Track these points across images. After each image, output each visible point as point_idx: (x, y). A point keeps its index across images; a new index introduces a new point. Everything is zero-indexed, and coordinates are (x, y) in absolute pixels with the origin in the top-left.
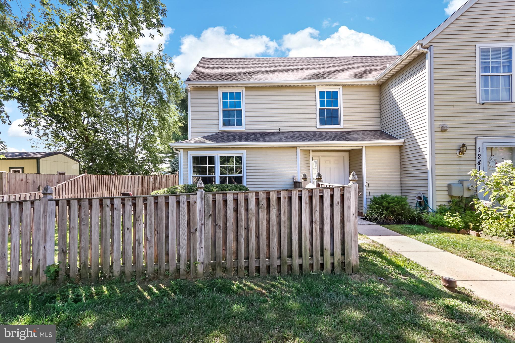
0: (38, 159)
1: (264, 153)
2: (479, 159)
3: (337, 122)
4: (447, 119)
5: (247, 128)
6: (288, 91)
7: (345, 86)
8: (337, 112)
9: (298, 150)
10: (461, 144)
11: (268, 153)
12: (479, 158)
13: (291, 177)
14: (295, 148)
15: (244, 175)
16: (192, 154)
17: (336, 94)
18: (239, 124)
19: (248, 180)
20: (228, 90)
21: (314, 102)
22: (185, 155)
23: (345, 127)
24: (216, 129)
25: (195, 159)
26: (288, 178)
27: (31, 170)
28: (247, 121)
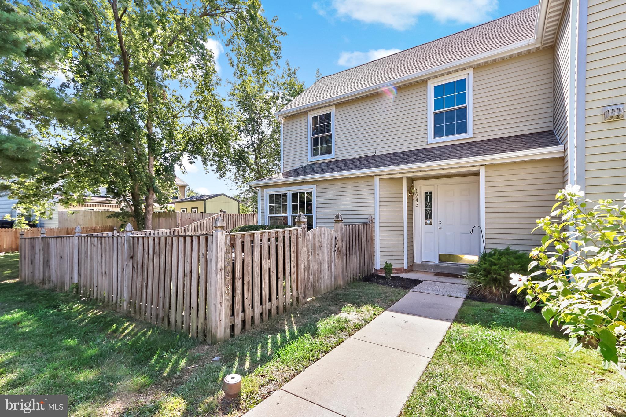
0: (204, 200)
1: (335, 186)
3: (463, 129)
4: (622, 92)
5: (337, 156)
7: (477, 68)
9: (377, 179)
11: (340, 186)
13: (367, 217)
14: (373, 177)
15: (314, 214)
16: (269, 192)
17: (462, 84)
18: (329, 151)
19: (318, 221)
20: (318, 113)
21: (425, 104)
22: (262, 193)
23: (476, 136)
24: (305, 160)
25: (271, 197)
26: (362, 219)
27: (201, 210)
28: (337, 146)
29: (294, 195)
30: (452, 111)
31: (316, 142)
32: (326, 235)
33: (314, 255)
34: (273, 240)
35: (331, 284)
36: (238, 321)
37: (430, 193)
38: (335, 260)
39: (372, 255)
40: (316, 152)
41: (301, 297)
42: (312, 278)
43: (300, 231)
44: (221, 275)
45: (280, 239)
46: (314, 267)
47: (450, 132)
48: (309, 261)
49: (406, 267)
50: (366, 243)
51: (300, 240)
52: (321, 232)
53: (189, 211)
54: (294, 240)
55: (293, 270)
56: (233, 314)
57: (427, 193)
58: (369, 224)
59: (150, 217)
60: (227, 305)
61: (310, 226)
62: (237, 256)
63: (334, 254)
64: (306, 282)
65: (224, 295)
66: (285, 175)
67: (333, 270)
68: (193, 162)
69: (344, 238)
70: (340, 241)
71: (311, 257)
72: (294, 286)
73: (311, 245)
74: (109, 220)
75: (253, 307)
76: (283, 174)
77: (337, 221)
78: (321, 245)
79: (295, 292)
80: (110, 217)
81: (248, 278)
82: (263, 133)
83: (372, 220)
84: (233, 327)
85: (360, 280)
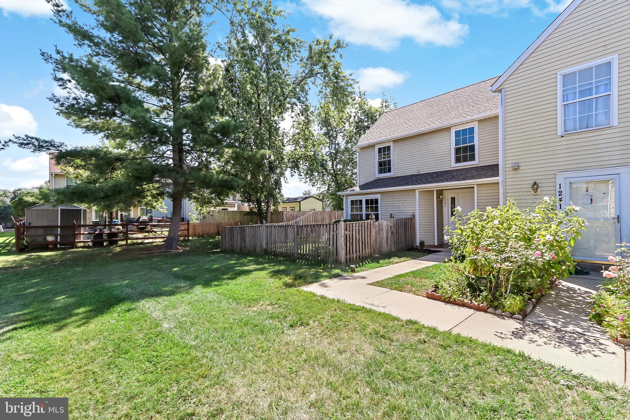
0: (300, 202)
2: (560, 197)
3: (472, 158)
4: (520, 157)
5: (394, 174)
6: (426, 137)
7: (480, 121)
8: (472, 148)
9: (417, 192)
10: (532, 182)
12: (559, 195)
13: (411, 214)
14: (414, 190)
15: (379, 212)
16: (350, 199)
17: (472, 130)
18: (389, 171)
19: (382, 217)
20: (382, 146)
21: (449, 142)
22: (347, 199)
23: (480, 163)
24: (374, 177)
25: (352, 202)
26: (408, 215)
27: (297, 209)
28: (394, 168)
29: (367, 201)
30: (467, 147)
31: (380, 164)
32: (385, 224)
33: (379, 234)
34: (360, 226)
35: (388, 251)
36: (348, 257)
37: (454, 198)
38: (390, 238)
39: (414, 236)
40: (381, 172)
41: (372, 253)
42: (378, 245)
43: (372, 222)
44: (343, 238)
45: (363, 226)
46: (378, 240)
47: (465, 160)
48: (376, 237)
49: (436, 245)
50: (409, 230)
51: (372, 226)
52: (382, 223)
53: (288, 210)
54: (369, 226)
55: (369, 240)
56: (346, 255)
57: (452, 198)
58: (412, 219)
59: (269, 215)
60: (344, 250)
61: (377, 219)
62: (347, 233)
63: (389, 235)
64: (375, 247)
65: (344, 247)
66: (362, 187)
67: (389, 243)
68: (293, 175)
69: (395, 226)
70: (392, 228)
71: (377, 235)
72: (369, 247)
73: (377, 229)
74: (246, 217)
75: (353, 253)
76: (360, 187)
77: (391, 217)
78: (382, 229)
79: (370, 250)
80: (245, 215)
81: (351, 241)
82: (338, 144)
83: (414, 216)
84: (346, 259)
85: (405, 250)
